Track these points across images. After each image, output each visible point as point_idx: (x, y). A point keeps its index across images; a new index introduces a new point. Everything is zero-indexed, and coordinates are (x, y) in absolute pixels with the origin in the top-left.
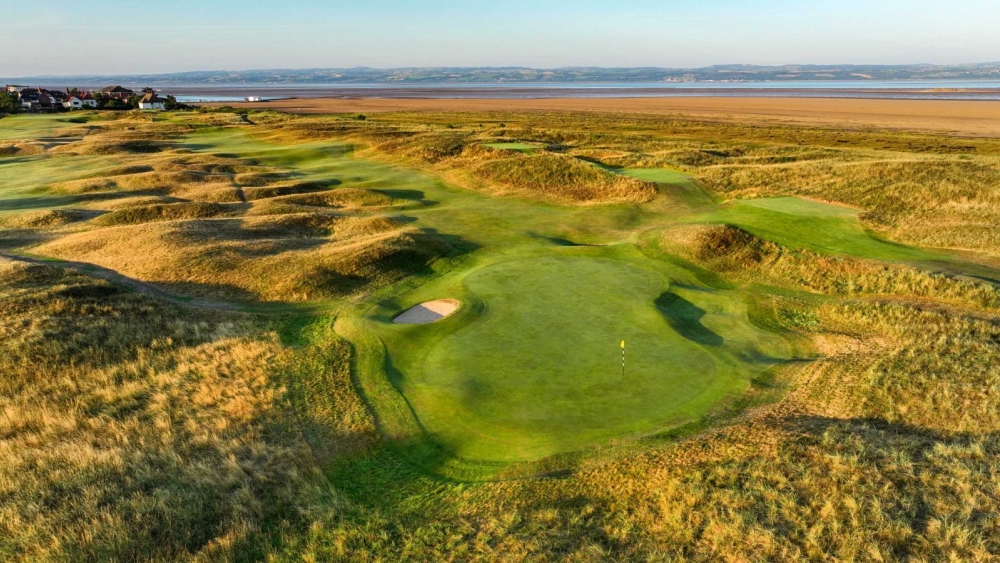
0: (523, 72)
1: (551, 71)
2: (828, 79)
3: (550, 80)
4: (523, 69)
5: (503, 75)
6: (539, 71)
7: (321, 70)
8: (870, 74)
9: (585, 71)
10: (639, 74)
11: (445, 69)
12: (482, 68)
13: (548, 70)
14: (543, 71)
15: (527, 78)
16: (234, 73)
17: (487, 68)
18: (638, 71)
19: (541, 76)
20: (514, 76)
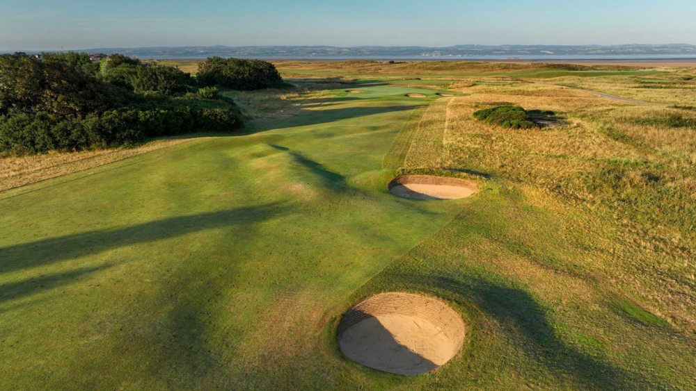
0: (328, 49)
1: (346, 48)
2: (526, 54)
3: (346, 55)
4: (329, 47)
5: (314, 51)
6: (338, 48)
7: (190, 48)
8: (553, 51)
9: (371, 49)
10: (405, 51)
11: (276, 47)
12: (301, 47)
13: (344, 48)
14: (342, 48)
15: (330, 53)
17: (305, 47)
18: (405, 49)
19: (340, 52)
20: (322, 52)
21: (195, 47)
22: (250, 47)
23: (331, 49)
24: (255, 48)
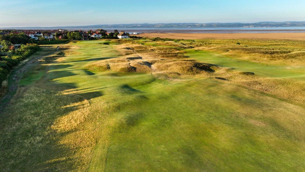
3: (205, 27)
4: (196, 23)
5: (190, 25)
6: (201, 24)
7: (134, 24)
11: (172, 24)
12: (183, 23)
15: (198, 26)
16: (110, 25)
17: (185, 23)
18: (233, 24)
19: (202, 26)
20: (194, 26)
21: (136, 24)
22: (160, 24)
23: (198, 24)
24: (162, 24)
